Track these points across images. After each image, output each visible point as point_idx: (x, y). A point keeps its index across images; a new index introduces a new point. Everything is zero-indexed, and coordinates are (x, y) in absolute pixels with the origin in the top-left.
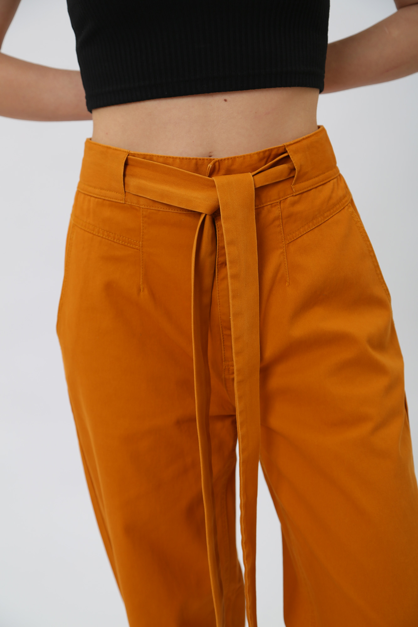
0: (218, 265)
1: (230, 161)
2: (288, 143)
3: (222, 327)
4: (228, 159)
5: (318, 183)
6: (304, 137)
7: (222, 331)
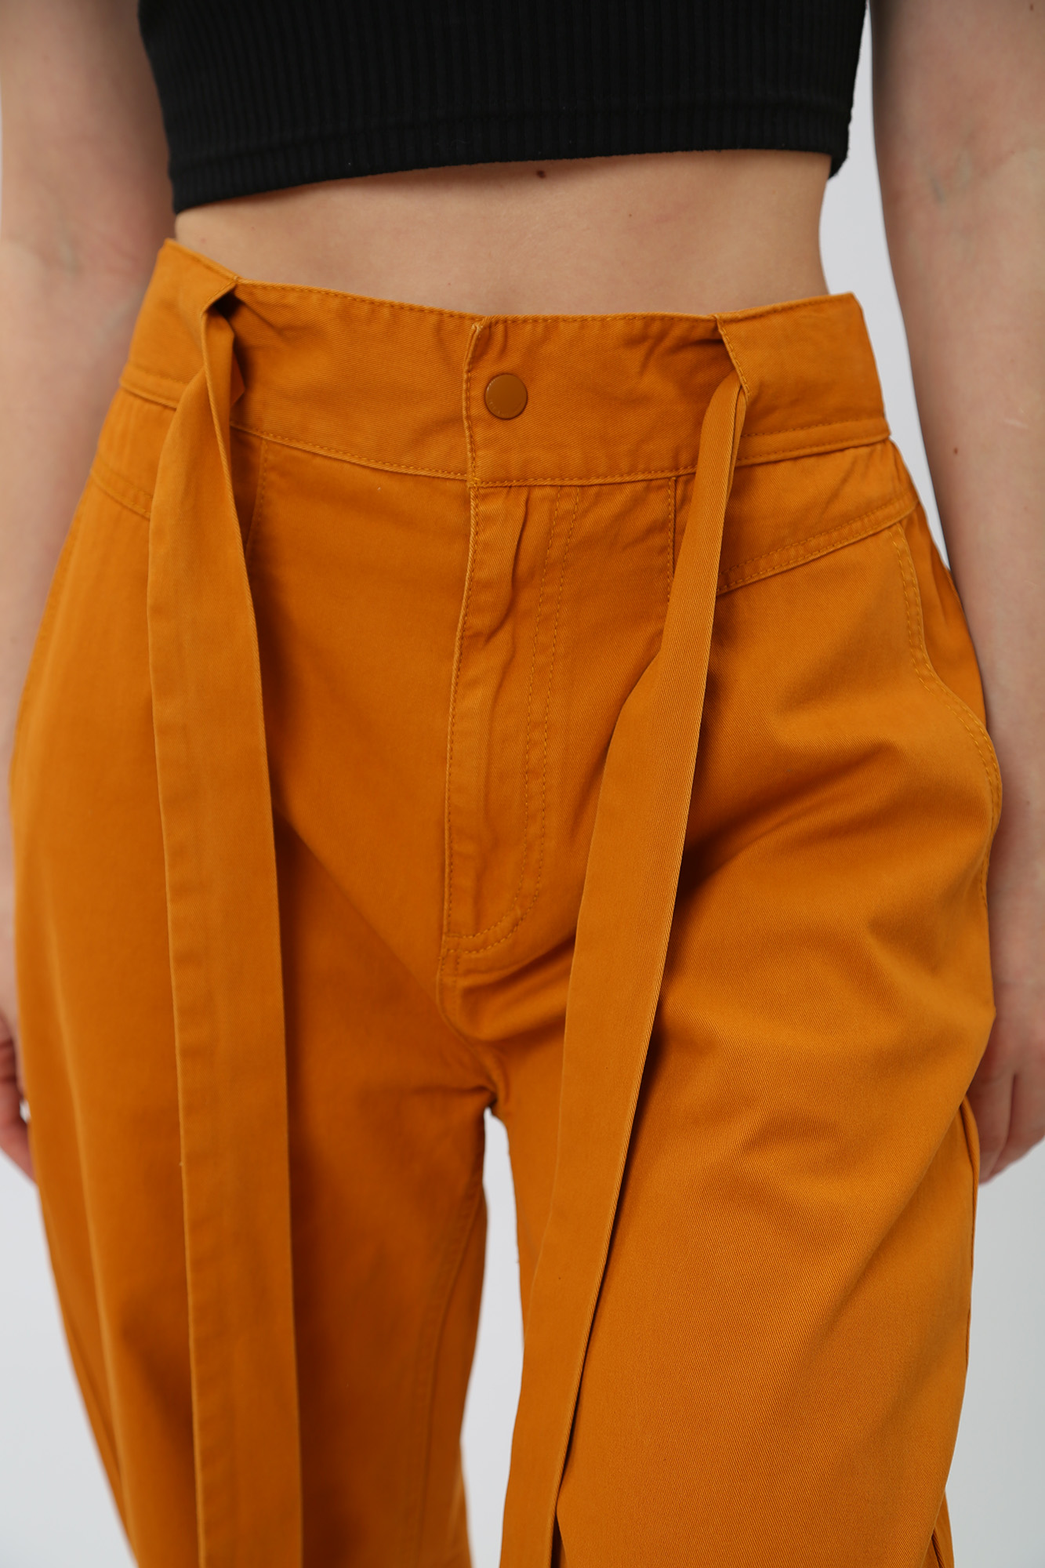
0: (462, 638)
1: (540, 328)
2: (727, 315)
3: (450, 828)
4: (535, 320)
5: (804, 448)
6: (778, 305)
7: (451, 842)
